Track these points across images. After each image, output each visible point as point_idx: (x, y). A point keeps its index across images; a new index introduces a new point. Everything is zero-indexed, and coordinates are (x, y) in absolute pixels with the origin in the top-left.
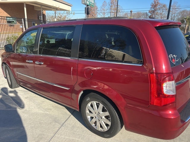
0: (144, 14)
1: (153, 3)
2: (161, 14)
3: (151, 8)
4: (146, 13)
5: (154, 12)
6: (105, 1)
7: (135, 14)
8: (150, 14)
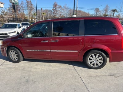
0: (50, 11)
1: (54, 4)
2: (59, 11)
3: (53, 7)
4: (51, 10)
5: (55, 10)
6: (22, 1)
7: (44, 10)
8: (53, 11)
